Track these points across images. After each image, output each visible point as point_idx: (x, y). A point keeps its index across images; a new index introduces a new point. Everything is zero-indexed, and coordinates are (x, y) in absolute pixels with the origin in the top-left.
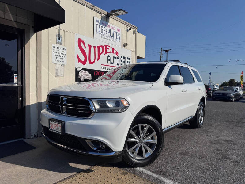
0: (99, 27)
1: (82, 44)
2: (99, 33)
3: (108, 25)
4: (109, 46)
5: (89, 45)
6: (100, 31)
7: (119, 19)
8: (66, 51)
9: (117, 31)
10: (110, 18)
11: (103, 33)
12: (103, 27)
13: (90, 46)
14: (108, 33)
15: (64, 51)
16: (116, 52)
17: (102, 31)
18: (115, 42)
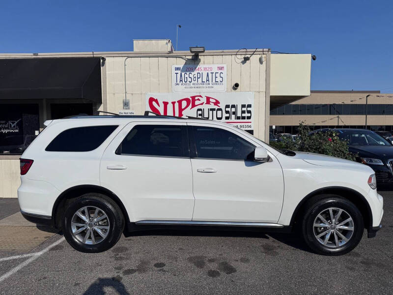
0: (181, 76)
1: (154, 103)
2: (180, 84)
3: (197, 68)
4: (200, 96)
5: (163, 102)
6: (182, 81)
9: (215, 70)
10: (200, 57)
11: (188, 82)
12: (188, 73)
13: (166, 104)
14: (198, 78)
16: (214, 101)
17: (186, 79)
18: (212, 87)
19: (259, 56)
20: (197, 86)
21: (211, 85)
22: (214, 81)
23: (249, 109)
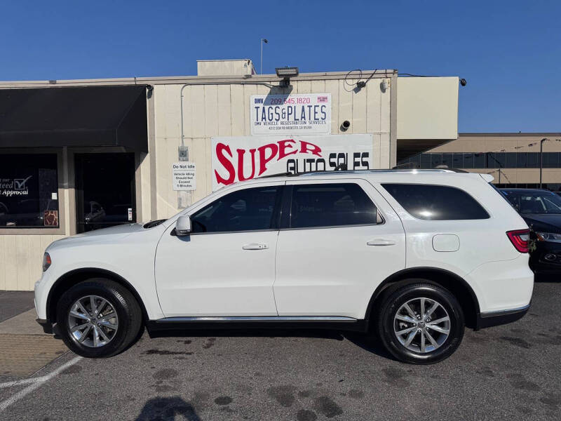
0: (264, 111)
1: (224, 151)
2: (262, 124)
3: (287, 100)
4: (292, 141)
5: (238, 151)
6: (265, 118)
7: (324, 73)
8: (195, 169)
9: (314, 102)
10: (291, 83)
11: (274, 120)
12: (274, 107)
13: (241, 152)
14: (289, 114)
15: (191, 169)
16: (313, 148)
17: (271, 116)
18: (310, 128)
19: (380, 81)
20: (287, 126)
21: (307, 125)
22: (312, 119)
23: (365, 159)
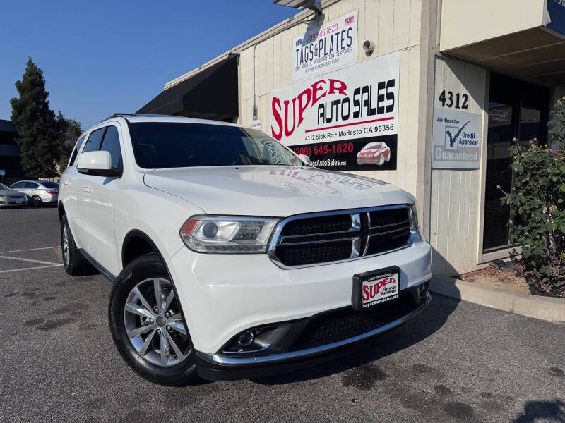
0: (302, 53)
1: (277, 106)
3: (319, 33)
4: (322, 81)
6: (302, 61)
11: (309, 61)
12: (309, 45)
13: (287, 103)
14: (320, 50)
16: (340, 86)
17: (306, 57)
18: (337, 60)
20: (319, 64)
21: (335, 57)
22: (339, 48)
23: (390, 90)
